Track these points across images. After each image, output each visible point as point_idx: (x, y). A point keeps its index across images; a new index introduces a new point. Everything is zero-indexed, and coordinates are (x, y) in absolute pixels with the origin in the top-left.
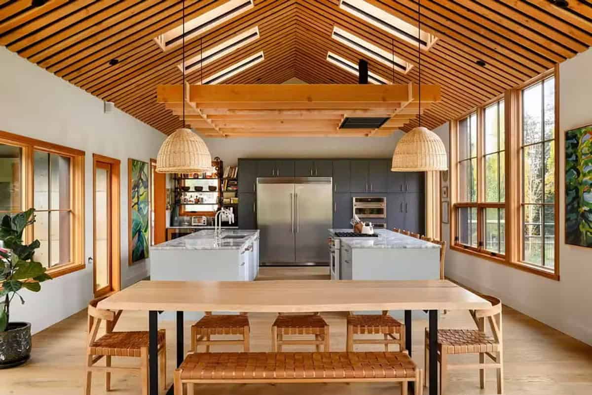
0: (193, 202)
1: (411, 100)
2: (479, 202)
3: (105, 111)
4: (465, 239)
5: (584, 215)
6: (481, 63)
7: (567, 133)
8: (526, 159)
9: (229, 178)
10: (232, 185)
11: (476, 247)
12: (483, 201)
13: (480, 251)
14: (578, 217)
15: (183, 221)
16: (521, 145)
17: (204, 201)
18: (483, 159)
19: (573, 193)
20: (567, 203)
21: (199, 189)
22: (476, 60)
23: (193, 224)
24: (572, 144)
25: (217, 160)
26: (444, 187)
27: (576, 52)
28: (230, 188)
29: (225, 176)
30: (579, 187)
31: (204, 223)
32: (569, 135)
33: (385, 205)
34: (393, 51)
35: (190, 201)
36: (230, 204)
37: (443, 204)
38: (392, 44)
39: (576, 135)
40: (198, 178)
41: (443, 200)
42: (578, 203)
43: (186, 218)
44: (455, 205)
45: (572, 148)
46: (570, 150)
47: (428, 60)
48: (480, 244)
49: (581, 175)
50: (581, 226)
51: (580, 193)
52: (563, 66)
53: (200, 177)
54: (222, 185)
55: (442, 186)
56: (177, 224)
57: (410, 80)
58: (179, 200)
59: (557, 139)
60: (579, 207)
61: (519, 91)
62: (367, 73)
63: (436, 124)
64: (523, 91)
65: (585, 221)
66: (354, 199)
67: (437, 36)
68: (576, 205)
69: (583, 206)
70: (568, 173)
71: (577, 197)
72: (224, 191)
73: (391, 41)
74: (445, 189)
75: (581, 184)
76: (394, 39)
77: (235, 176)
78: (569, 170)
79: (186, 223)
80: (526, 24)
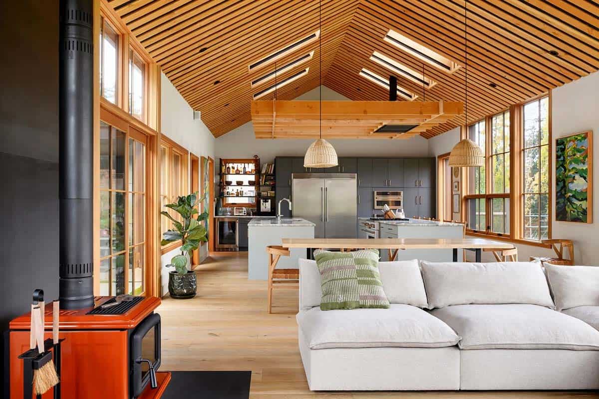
0: (234, 194)
1: (442, 113)
2: (487, 194)
3: (194, 118)
4: (473, 225)
5: (569, 200)
6: (493, 85)
7: (557, 141)
8: (526, 159)
9: (267, 174)
10: (270, 180)
11: (485, 231)
12: (490, 193)
13: (487, 234)
14: (564, 200)
15: (226, 211)
16: (522, 148)
17: (244, 193)
18: (490, 158)
19: (561, 184)
20: (557, 190)
21: (240, 183)
22: (489, 83)
23: (235, 214)
24: (561, 148)
25: (256, 158)
26: (456, 182)
27: (563, 83)
28: (267, 183)
29: (263, 172)
30: (566, 179)
31: (245, 214)
32: (559, 142)
33: (402, 198)
34: (424, 73)
35: (232, 194)
36: (267, 196)
37: (455, 196)
38: (423, 68)
39: (564, 142)
40: (239, 174)
41: (454, 193)
42: (565, 191)
43: (228, 209)
44: (465, 197)
45: (561, 152)
46: (560, 153)
47: (451, 80)
48: (488, 228)
49: (567, 171)
50: (567, 207)
51: (566, 184)
52: (554, 91)
53: (240, 173)
54: (260, 180)
55: (453, 181)
56: (221, 214)
57: (441, 99)
58: (223, 193)
59: (550, 145)
60: (565, 194)
61: (520, 106)
62: (396, 87)
63: (448, 128)
64: (524, 106)
65: (570, 204)
66: (375, 192)
67: (460, 65)
68: (563, 192)
69: (568, 193)
70: (559, 169)
71: (564, 187)
72: (262, 186)
73: (422, 65)
74: (456, 184)
75: (566, 177)
76: (424, 64)
77: (272, 172)
78: (559, 167)
79: (229, 214)
80: (529, 63)
